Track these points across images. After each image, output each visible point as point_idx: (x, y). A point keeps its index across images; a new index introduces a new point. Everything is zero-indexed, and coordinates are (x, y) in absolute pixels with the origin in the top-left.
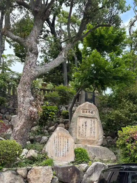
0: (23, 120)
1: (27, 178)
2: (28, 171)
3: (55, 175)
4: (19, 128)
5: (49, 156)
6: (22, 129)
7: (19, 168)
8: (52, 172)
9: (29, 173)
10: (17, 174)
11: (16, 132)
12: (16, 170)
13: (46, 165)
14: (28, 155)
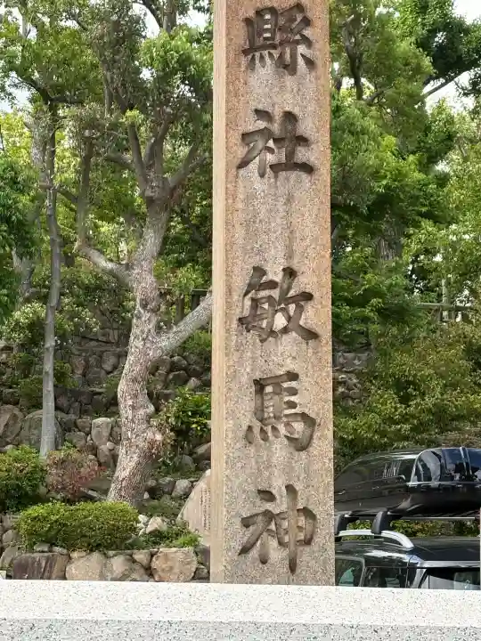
0: (135, 458)
1: (150, 568)
2: (152, 556)
3: (202, 564)
4: (126, 473)
5: (191, 528)
6: (134, 475)
7: (136, 551)
8: (195, 558)
9: (154, 559)
10: (134, 561)
11: (122, 481)
12: (131, 556)
13: (183, 545)
14: (150, 529)
